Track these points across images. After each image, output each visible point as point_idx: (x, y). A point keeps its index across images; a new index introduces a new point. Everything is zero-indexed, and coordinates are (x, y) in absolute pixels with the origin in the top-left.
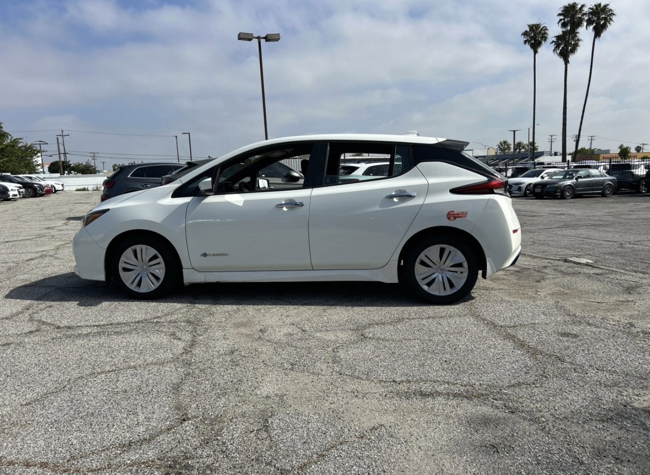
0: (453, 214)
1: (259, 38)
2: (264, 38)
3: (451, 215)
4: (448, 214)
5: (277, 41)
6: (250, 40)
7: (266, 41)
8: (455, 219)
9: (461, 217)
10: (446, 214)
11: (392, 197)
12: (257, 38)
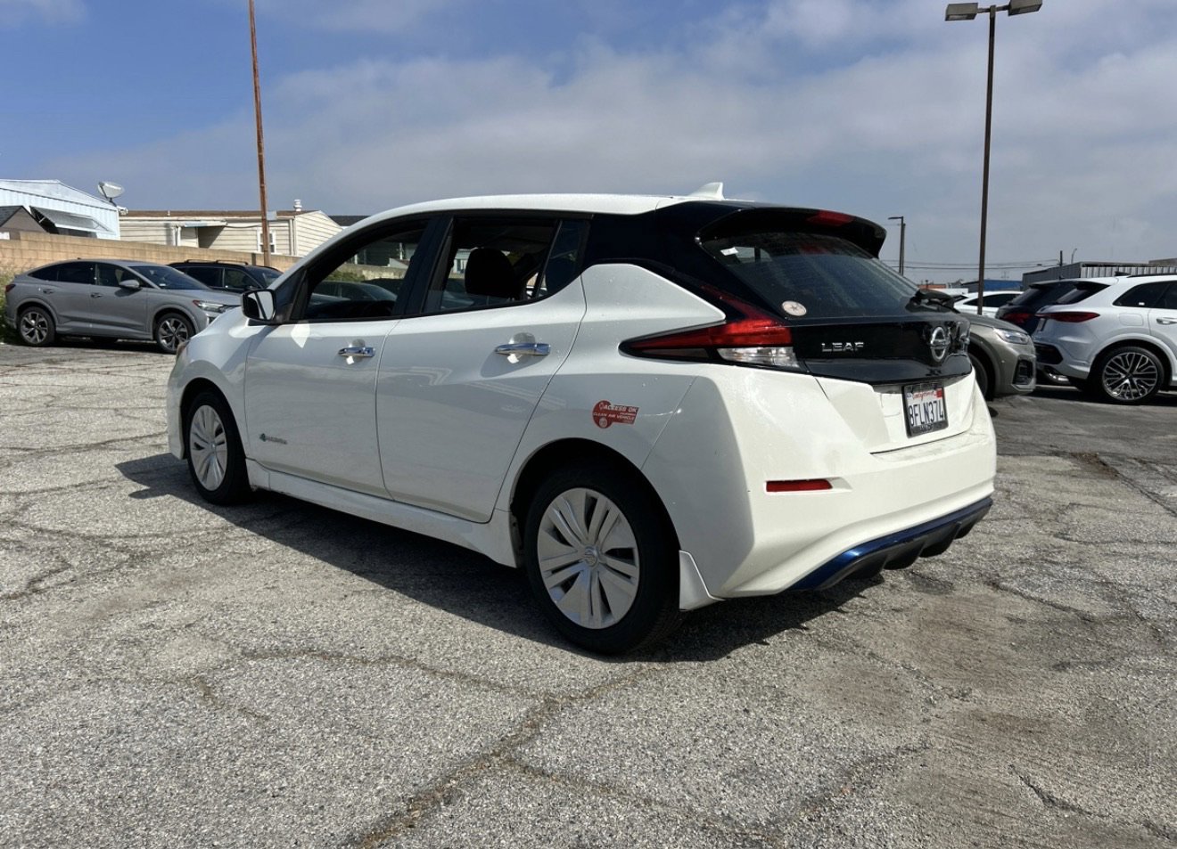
0: (606, 411)
1: (992, 10)
2: (1004, 8)
3: (605, 414)
4: (597, 409)
5: (1038, 10)
6: (971, 17)
7: (1010, 14)
8: (609, 425)
9: (621, 421)
10: (592, 409)
11: (508, 349)
12: (988, 10)
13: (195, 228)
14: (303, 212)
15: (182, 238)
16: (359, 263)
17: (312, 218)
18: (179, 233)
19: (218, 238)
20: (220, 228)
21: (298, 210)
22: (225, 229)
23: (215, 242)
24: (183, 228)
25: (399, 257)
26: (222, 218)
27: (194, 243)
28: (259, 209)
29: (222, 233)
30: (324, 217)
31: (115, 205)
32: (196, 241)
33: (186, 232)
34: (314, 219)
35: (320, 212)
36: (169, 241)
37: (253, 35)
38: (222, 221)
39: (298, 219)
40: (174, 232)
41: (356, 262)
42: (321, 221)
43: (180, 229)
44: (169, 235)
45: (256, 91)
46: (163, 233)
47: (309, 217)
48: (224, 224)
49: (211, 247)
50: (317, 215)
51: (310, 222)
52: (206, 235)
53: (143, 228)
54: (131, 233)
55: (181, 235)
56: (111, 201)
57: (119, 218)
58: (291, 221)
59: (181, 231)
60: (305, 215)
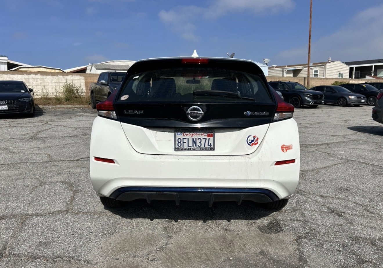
13: (292, 70)
14: (331, 62)
15: (287, 74)
16: (355, 78)
17: (334, 64)
18: (286, 72)
19: (301, 73)
20: (301, 70)
21: (330, 61)
22: (303, 70)
23: (299, 74)
24: (287, 70)
25: (372, 75)
26: (302, 66)
27: (291, 75)
28: (307, 63)
29: (302, 71)
30: (341, 63)
31: (267, 65)
32: (292, 74)
33: (288, 72)
34: (336, 64)
35: (339, 61)
36: (283, 75)
37: (311, 4)
38: (302, 67)
39: (328, 65)
40: (284, 72)
41: (354, 78)
42: (339, 64)
43: (286, 71)
44: (283, 73)
45: (310, 23)
46: (282, 72)
47: (333, 63)
48: (303, 68)
49: (298, 76)
50: (337, 62)
51: (333, 65)
52: (296, 73)
53: (276, 71)
54: (273, 73)
55: (287, 73)
56: (266, 64)
57: (268, 69)
58: (325, 65)
59: (287, 72)
60: (332, 63)
